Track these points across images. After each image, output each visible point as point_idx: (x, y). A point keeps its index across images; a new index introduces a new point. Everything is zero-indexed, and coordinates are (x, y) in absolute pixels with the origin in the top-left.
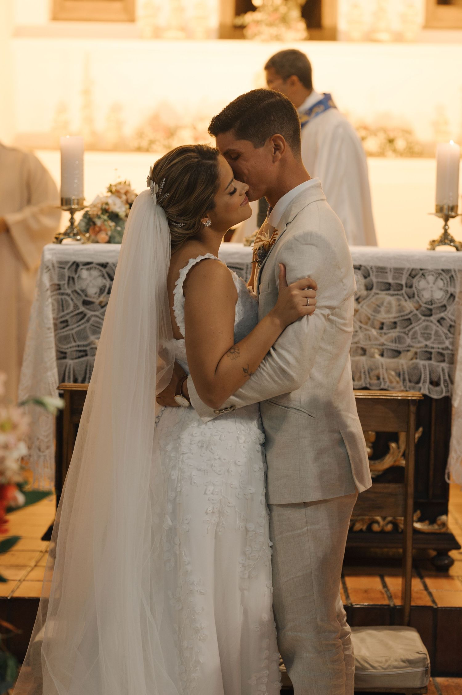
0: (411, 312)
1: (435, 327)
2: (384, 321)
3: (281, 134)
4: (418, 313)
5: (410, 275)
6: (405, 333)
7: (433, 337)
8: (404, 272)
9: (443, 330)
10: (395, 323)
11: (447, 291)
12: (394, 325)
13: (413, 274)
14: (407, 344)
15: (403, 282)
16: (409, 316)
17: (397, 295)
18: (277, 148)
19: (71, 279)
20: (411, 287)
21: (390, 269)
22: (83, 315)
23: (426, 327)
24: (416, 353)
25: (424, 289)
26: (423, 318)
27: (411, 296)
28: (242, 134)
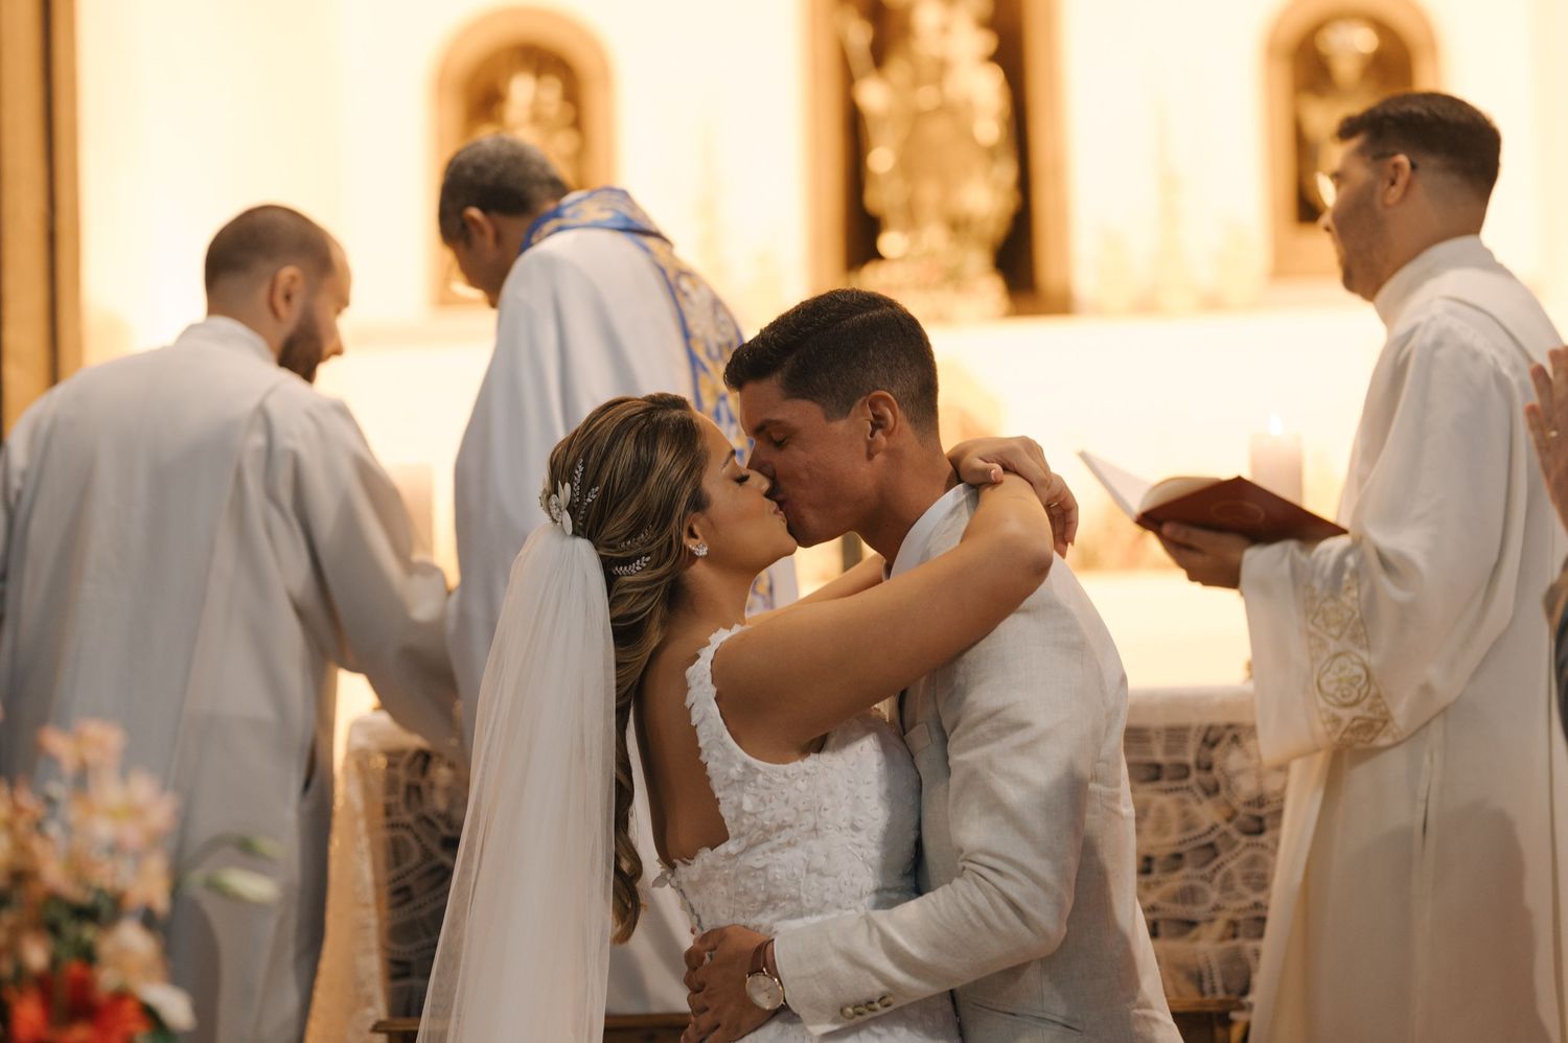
0: (1213, 828)
2: (1154, 853)
3: (888, 391)
4: (1230, 827)
5: (1205, 740)
6: (1203, 878)
8: (1192, 734)
10: (1178, 857)
12: (1176, 860)
13: (1212, 738)
14: (1211, 904)
15: (1190, 759)
16: (1212, 838)
17: (1177, 789)
18: (878, 423)
20: (1209, 768)
21: (1158, 733)
23: (1254, 861)
24: (1233, 924)
25: (1240, 772)
26: (1244, 840)
27: (1212, 791)
28: (800, 386)
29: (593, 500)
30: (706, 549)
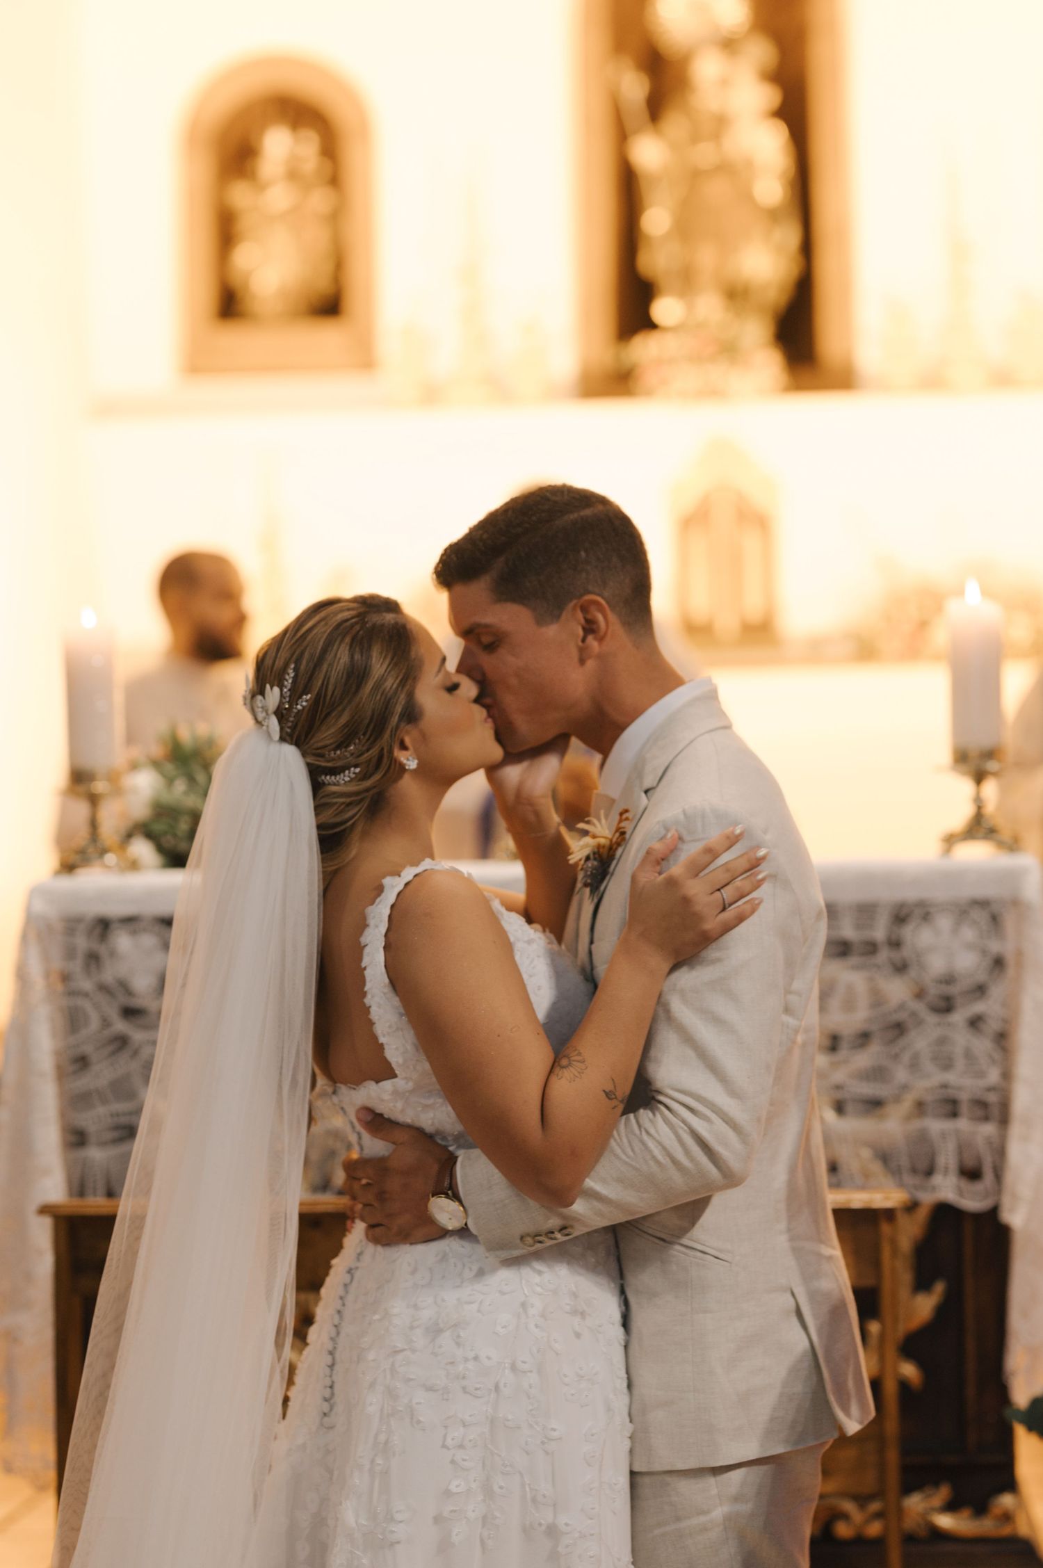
0: (901, 1006)
1: (961, 1039)
2: (841, 1031)
3: (599, 595)
4: (919, 1006)
5: (894, 917)
6: (890, 1057)
7: (960, 1063)
8: (882, 911)
9: (982, 1045)
10: (866, 1035)
11: (984, 952)
12: (864, 1038)
13: (901, 916)
14: (898, 1084)
15: (880, 936)
16: (900, 1016)
17: (866, 966)
18: (590, 628)
19: (93, 959)
20: (898, 946)
21: (847, 907)
22: (122, 1042)
23: (942, 1041)
24: (919, 1104)
25: (930, 950)
26: (932, 1018)
27: (901, 968)
28: (509, 590)
29: (304, 707)
30: (416, 761)
